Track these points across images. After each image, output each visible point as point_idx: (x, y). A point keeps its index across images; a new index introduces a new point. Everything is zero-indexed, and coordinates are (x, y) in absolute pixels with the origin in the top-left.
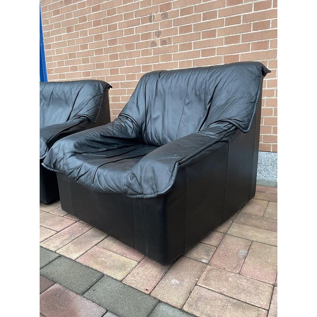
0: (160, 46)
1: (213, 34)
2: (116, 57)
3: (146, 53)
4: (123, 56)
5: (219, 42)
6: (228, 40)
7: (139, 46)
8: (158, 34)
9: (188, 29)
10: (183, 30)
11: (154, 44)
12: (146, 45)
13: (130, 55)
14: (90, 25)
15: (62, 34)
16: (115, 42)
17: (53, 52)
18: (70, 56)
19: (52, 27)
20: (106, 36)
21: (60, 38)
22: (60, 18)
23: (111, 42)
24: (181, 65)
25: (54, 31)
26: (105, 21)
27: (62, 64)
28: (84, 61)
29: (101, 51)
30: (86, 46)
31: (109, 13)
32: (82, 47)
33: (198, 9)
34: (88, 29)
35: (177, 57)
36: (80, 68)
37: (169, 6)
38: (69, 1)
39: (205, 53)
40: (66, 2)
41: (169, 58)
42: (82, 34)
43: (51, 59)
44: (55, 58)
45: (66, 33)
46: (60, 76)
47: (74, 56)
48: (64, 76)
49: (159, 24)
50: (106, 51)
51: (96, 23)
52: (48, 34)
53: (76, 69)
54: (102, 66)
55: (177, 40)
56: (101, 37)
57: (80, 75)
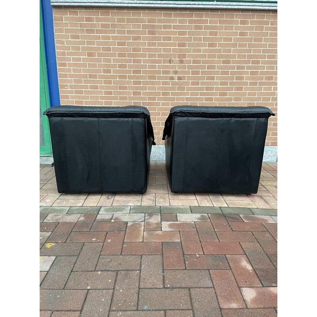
0: (176, 80)
1: (213, 78)
3: (166, 83)
4: (147, 83)
5: (217, 84)
6: (222, 84)
7: (159, 78)
8: (176, 72)
9: (197, 73)
10: (193, 73)
11: (172, 78)
12: (166, 78)
13: (153, 83)
14: (114, 55)
15: (82, 57)
16: (139, 72)
17: (69, 70)
18: (90, 76)
19: (68, 48)
20: (130, 67)
21: (79, 60)
22: (80, 43)
23: (135, 72)
24: (192, 94)
25: (72, 52)
26: (130, 55)
27: (80, 81)
28: (106, 82)
29: (125, 77)
30: (109, 71)
31: (134, 50)
32: (105, 71)
33: (204, 62)
34: (112, 58)
35: (189, 89)
36: (102, 87)
37: (184, 56)
38: (92, 31)
39: (207, 89)
40: (88, 31)
41: (183, 89)
42: (105, 60)
43: (65, 76)
44: (71, 76)
45: (87, 57)
46: (77, 92)
47: (95, 76)
48: (81, 92)
49: (177, 66)
50: (130, 77)
51: (120, 55)
52: (64, 54)
53: (96, 87)
54: (126, 88)
55: (189, 78)
56: (125, 66)
57: (101, 93)
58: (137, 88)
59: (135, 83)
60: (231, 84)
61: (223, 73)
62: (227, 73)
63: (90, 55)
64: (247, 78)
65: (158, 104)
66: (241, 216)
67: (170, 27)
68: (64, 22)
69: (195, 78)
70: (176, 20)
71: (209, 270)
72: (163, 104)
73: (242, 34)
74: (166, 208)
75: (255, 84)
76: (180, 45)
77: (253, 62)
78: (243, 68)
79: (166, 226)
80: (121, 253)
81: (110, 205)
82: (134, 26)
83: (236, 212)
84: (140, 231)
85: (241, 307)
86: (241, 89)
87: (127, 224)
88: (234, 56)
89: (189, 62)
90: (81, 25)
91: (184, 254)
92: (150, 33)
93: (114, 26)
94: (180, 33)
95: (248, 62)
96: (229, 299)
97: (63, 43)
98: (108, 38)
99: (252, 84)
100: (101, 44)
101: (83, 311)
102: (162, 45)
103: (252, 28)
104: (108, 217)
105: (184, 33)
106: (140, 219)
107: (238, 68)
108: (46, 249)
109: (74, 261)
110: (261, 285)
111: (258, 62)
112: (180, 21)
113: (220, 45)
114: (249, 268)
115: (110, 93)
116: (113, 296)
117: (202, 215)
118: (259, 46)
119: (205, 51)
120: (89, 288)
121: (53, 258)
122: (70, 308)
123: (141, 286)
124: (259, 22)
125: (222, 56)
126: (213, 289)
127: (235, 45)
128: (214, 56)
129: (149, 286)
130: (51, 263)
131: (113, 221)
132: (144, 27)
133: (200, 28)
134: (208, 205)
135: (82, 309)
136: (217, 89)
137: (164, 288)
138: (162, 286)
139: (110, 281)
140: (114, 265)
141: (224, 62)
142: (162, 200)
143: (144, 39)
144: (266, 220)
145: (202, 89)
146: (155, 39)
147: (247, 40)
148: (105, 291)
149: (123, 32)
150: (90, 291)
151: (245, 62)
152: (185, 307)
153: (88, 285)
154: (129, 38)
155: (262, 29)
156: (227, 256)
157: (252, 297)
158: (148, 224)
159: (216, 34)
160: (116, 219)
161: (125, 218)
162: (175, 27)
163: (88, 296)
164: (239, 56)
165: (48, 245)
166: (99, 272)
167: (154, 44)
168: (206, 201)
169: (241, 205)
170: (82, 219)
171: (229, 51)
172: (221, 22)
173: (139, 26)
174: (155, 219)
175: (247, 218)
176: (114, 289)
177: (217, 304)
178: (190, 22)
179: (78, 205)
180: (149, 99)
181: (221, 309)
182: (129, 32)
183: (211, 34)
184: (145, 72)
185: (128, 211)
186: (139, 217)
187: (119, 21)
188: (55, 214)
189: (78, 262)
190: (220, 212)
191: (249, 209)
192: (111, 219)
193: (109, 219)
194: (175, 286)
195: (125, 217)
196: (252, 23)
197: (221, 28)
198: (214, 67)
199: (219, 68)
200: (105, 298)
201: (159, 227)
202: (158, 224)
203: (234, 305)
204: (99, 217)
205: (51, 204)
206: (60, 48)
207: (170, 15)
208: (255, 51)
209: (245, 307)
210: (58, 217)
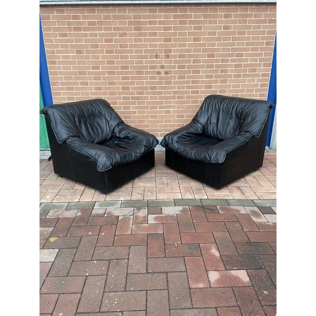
0: (163, 75)
1: (198, 72)
2: (127, 78)
3: (153, 78)
5: (202, 77)
6: (207, 77)
7: (147, 73)
8: (162, 67)
9: (183, 67)
10: (179, 67)
11: (159, 73)
12: (153, 73)
13: (140, 78)
14: (102, 52)
15: (70, 55)
16: (127, 68)
17: (59, 68)
18: (80, 73)
19: (57, 46)
20: (118, 63)
21: (68, 57)
22: (68, 41)
23: (122, 68)
24: (178, 88)
25: (60, 50)
26: (117, 51)
27: (70, 78)
28: (95, 78)
29: (113, 73)
30: (98, 68)
31: (121, 46)
32: (94, 68)
33: (189, 56)
34: (100, 55)
35: (175, 83)
36: (91, 84)
37: (170, 51)
38: (79, 29)
39: (193, 82)
40: (75, 29)
41: (170, 83)
42: (94, 57)
43: (56, 73)
44: (61, 73)
45: (75, 54)
46: (68, 89)
47: (85, 73)
48: (72, 89)
49: (163, 61)
50: (118, 73)
51: (108, 52)
52: (53, 52)
53: (87, 84)
54: (114, 84)
55: (175, 72)
56: (113, 62)
57: (91, 88)
58: (126, 83)
59: (123, 78)
60: (216, 77)
61: (208, 67)
62: (212, 66)
63: (78, 52)
64: (232, 71)
65: (146, 98)
66: (218, 207)
67: (155, 23)
68: (51, 20)
69: (180, 72)
70: (161, 15)
71: (184, 257)
72: (151, 98)
73: (226, 28)
74: (153, 202)
75: (239, 76)
76: (166, 40)
77: (237, 55)
78: (227, 61)
79: (151, 219)
80: (113, 245)
81: (103, 200)
82: (120, 23)
83: (214, 204)
84: (129, 224)
85: (206, 287)
86: (225, 81)
87: (118, 218)
88: (218, 50)
89: (175, 56)
90: (69, 23)
91: (165, 244)
92: (136, 29)
93: (100, 23)
94: (165, 29)
95: (232, 55)
96: (197, 281)
97: (51, 41)
98: (96, 35)
99: (236, 76)
100: (89, 41)
101: (83, 293)
102: (148, 40)
103: (235, 22)
104: (101, 212)
105: (169, 29)
106: (129, 213)
107: (223, 61)
108: (50, 242)
109: (74, 253)
110: (224, 269)
111: (242, 55)
112: (165, 17)
113: (204, 39)
114: (217, 254)
115: (100, 89)
116: (106, 280)
117: (184, 208)
118: (243, 39)
119: (190, 45)
120: (87, 274)
121: (57, 250)
122: (72, 291)
123: (129, 272)
124: (242, 16)
125: (206, 50)
126: (185, 273)
127: (219, 39)
128: (199, 51)
129: (135, 271)
130: (56, 255)
131: (106, 215)
132: (130, 23)
133: (185, 23)
134: (190, 197)
135: (82, 291)
136: (202, 82)
137: (147, 273)
138: (145, 272)
139: (104, 268)
140: (107, 255)
141: (209, 56)
142: (149, 194)
143: (130, 35)
144: (239, 211)
145: (188, 82)
146: (141, 35)
147: (231, 33)
148: (100, 277)
149: (110, 29)
150: (88, 277)
151: (229, 55)
152: (162, 288)
153: (86, 273)
154: (115, 35)
155: (245, 22)
156: (200, 244)
157: (215, 279)
158: (137, 217)
159: (200, 28)
160: (109, 213)
161: (117, 213)
162: (160, 23)
163: (87, 281)
164: (223, 50)
165: (52, 240)
166: (95, 262)
167: (141, 40)
168: (188, 193)
169: (220, 196)
170: (79, 214)
171: (214, 45)
172: (205, 16)
173: (125, 23)
174: (143, 213)
175: (222, 209)
176: (107, 275)
177: (187, 285)
178: (175, 17)
179: (75, 201)
180: (138, 93)
181: (190, 288)
182: (115, 29)
183: (195, 28)
184: (132, 68)
185: (120, 206)
186: (128, 211)
187: (105, 17)
188: (55, 210)
189: (78, 254)
190: (200, 204)
191: (226, 200)
192: (105, 213)
193: (102, 214)
194: (156, 271)
195: (117, 211)
196: (235, 16)
197: (205, 22)
198: (199, 61)
199: (204, 61)
200: (100, 283)
201: (146, 220)
202: (145, 217)
203: (201, 285)
204: (94, 212)
205: (51, 200)
206: (49, 46)
207: (155, 11)
208: (238, 44)
209: (209, 286)
210: (57, 213)
